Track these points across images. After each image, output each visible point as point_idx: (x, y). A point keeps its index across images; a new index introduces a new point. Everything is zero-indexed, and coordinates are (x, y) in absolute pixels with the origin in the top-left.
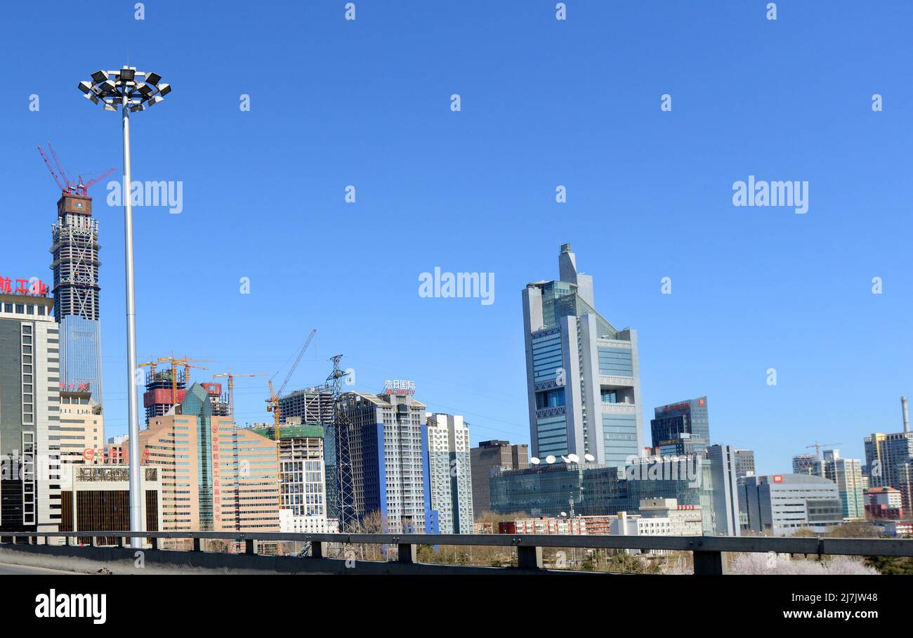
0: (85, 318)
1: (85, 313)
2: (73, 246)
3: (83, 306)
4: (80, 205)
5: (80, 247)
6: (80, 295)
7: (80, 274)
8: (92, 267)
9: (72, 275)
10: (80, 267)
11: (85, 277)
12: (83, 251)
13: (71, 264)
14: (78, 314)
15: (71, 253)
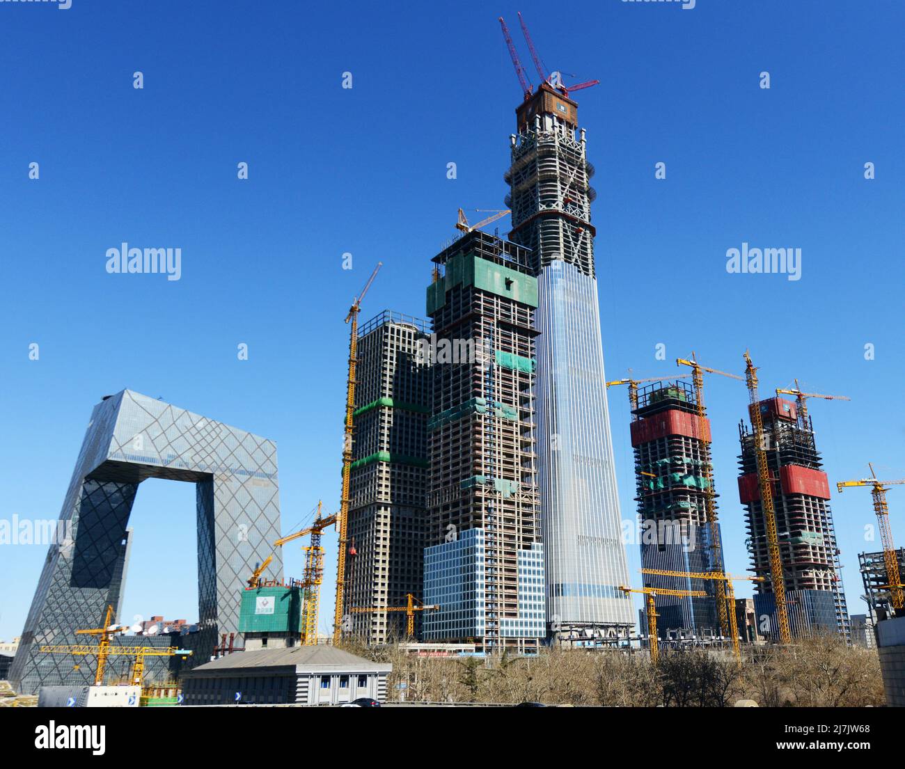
0: (579, 271)
1: (580, 263)
2: (560, 159)
3: (576, 251)
4: (562, 108)
5: (569, 163)
6: (572, 234)
7: (572, 203)
8: (585, 196)
9: (560, 200)
10: (570, 192)
11: (578, 209)
12: (573, 170)
13: (558, 184)
14: (571, 263)
15: (558, 167)
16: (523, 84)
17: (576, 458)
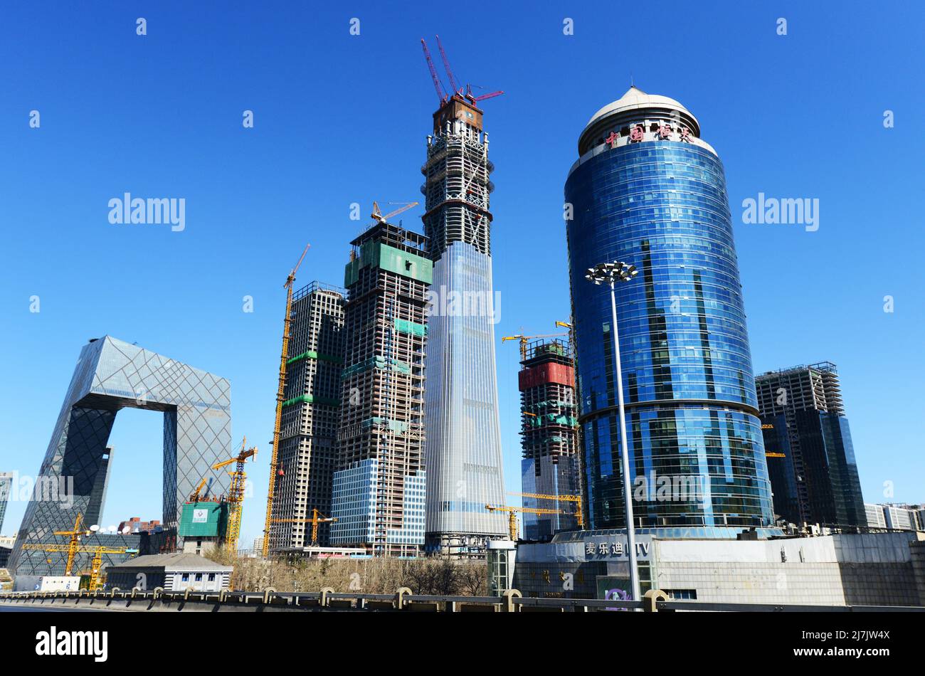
0: (477, 250)
1: (477, 243)
2: (465, 157)
3: (475, 234)
4: (470, 115)
5: (472, 161)
6: (472, 219)
7: (473, 194)
8: (485, 188)
9: (463, 192)
10: (472, 185)
11: (478, 199)
12: (476, 167)
13: (463, 178)
14: (470, 243)
15: (463, 165)
16: (439, 93)
17: (465, 401)
